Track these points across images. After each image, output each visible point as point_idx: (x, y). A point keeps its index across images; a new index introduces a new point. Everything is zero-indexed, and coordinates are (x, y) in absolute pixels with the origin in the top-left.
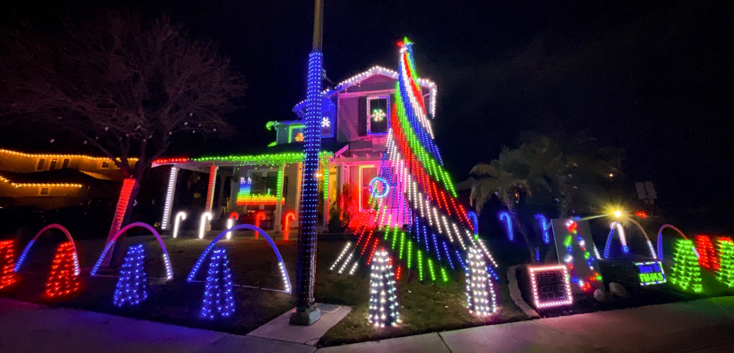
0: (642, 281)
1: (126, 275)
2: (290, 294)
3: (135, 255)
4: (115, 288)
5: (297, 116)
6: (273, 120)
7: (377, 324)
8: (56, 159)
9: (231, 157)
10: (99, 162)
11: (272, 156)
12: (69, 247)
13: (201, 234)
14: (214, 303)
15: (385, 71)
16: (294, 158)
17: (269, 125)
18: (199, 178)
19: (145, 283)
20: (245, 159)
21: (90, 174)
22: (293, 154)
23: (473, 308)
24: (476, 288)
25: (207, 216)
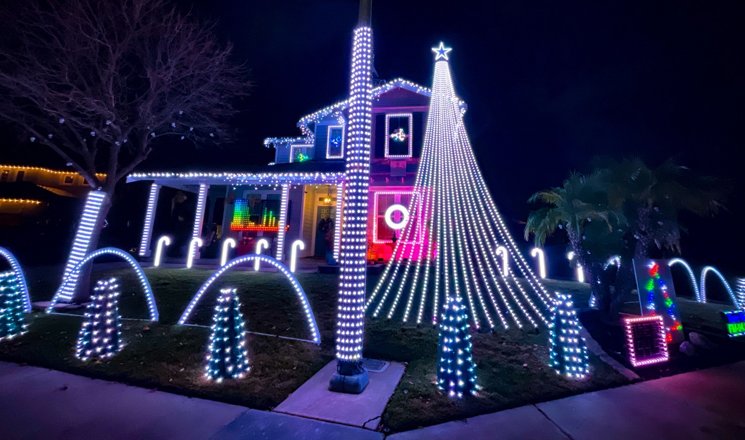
0: (731, 332)
1: (92, 319)
2: (319, 345)
3: (106, 292)
4: (77, 336)
5: (301, 132)
6: (272, 136)
7: (452, 393)
8: (8, 171)
9: (225, 174)
10: (61, 177)
11: (275, 176)
12: (11, 277)
13: (189, 264)
14: (222, 361)
15: (409, 85)
16: (301, 178)
17: (266, 142)
18: (185, 198)
19: (120, 329)
20: (242, 177)
21: (51, 190)
22: (301, 174)
23: (561, 368)
24: (566, 344)
25: (196, 242)
